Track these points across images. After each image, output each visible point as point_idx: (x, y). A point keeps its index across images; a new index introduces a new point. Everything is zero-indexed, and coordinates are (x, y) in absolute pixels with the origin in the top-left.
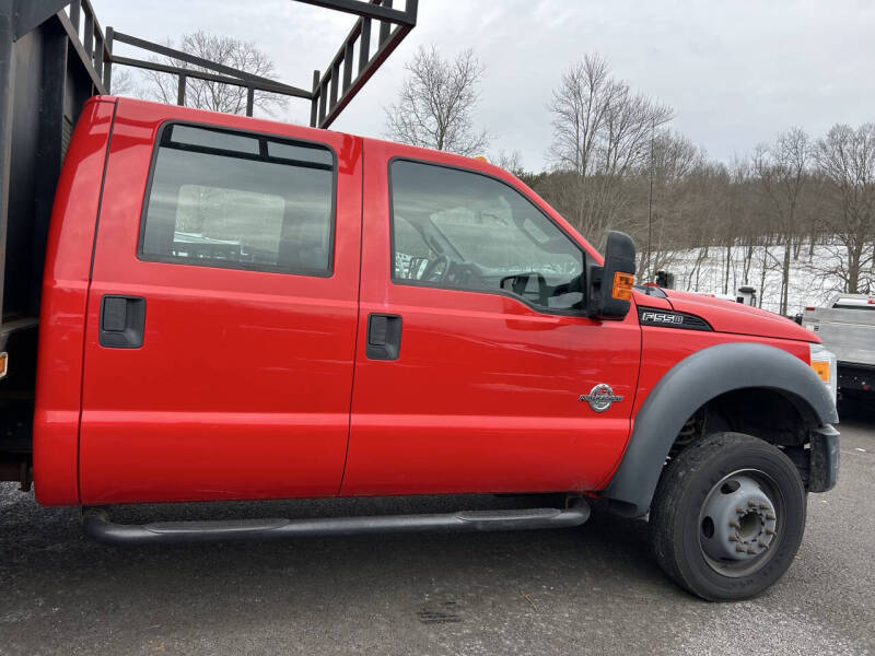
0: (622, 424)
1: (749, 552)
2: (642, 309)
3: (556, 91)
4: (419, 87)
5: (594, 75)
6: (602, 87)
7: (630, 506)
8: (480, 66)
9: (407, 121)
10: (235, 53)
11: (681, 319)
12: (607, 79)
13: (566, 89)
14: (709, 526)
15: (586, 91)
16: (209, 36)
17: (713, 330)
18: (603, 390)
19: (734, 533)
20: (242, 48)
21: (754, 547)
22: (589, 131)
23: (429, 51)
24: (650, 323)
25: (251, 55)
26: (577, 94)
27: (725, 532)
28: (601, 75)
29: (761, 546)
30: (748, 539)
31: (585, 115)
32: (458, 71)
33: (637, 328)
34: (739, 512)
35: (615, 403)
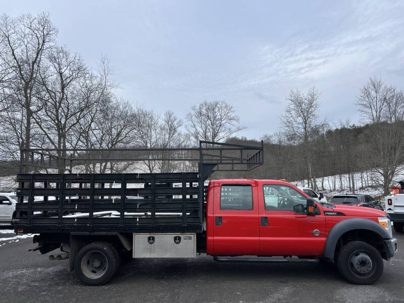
0: (324, 239)
1: (364, 272)
2: (325, 212)
3: (357, 96)
4: (292, 107)
5: (376, 86)
6: (381, 90)
7: (328, 259)
8: (319, 92)
9: (289, 121)
10: (218, 105)
11: (335, 214)
12: (383, 86)
13: (362, 94)
14: (352, 264)
15: (373, 93)
16: (208, 102)
17: (345, 215)
18: (317, 231)
19: (359, 266)
20: (220, 103)
21: (366, 270)
22: (378, 111)
23: (295, 91)
24: (327, 215)
25: (224, 105)
26: (368, 95)
27: (356, 266)
28: (380, 85)
29: (368, 270)
30: (364, 268)
31: (375, 104)
32: (310, 97)
33: (324, 216)
34: (359, 261)
35: (320, 234)
